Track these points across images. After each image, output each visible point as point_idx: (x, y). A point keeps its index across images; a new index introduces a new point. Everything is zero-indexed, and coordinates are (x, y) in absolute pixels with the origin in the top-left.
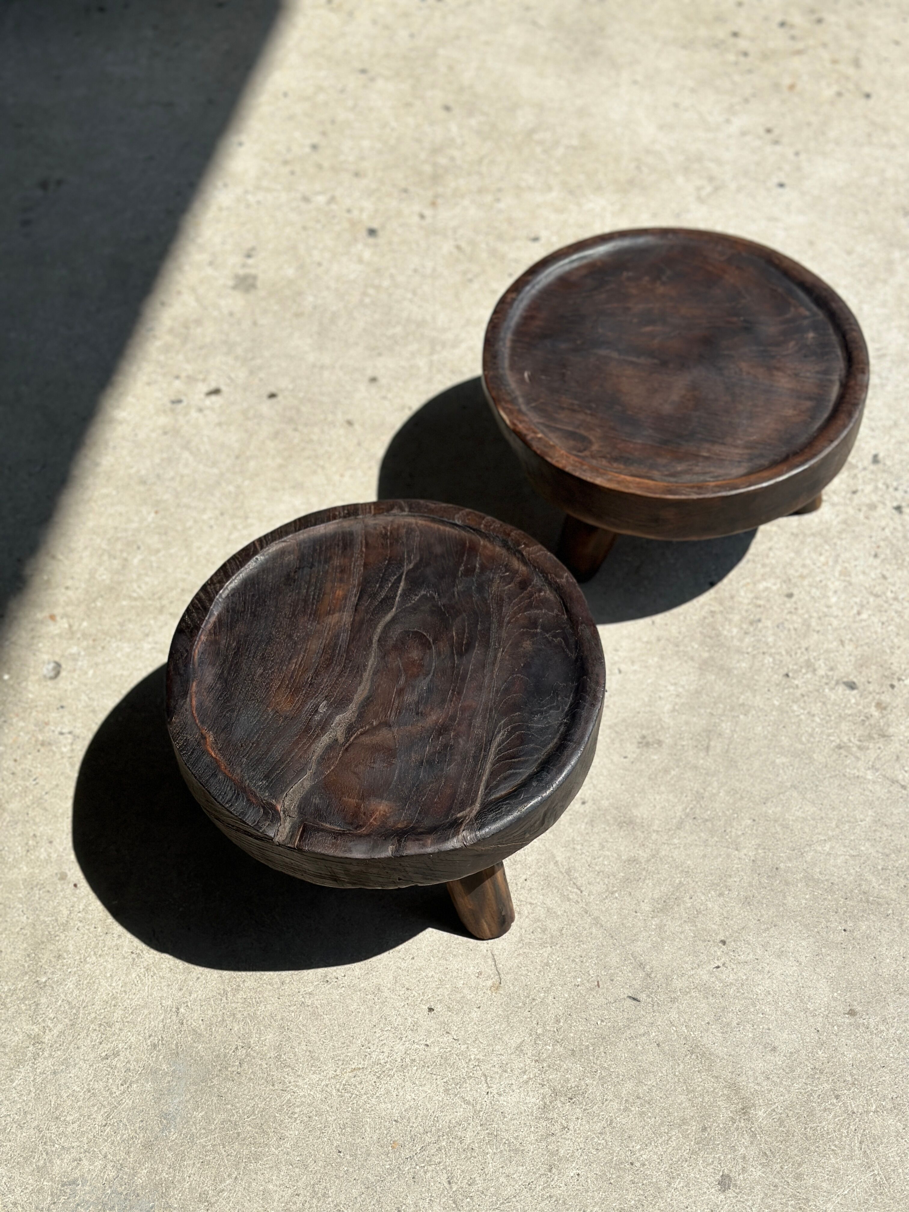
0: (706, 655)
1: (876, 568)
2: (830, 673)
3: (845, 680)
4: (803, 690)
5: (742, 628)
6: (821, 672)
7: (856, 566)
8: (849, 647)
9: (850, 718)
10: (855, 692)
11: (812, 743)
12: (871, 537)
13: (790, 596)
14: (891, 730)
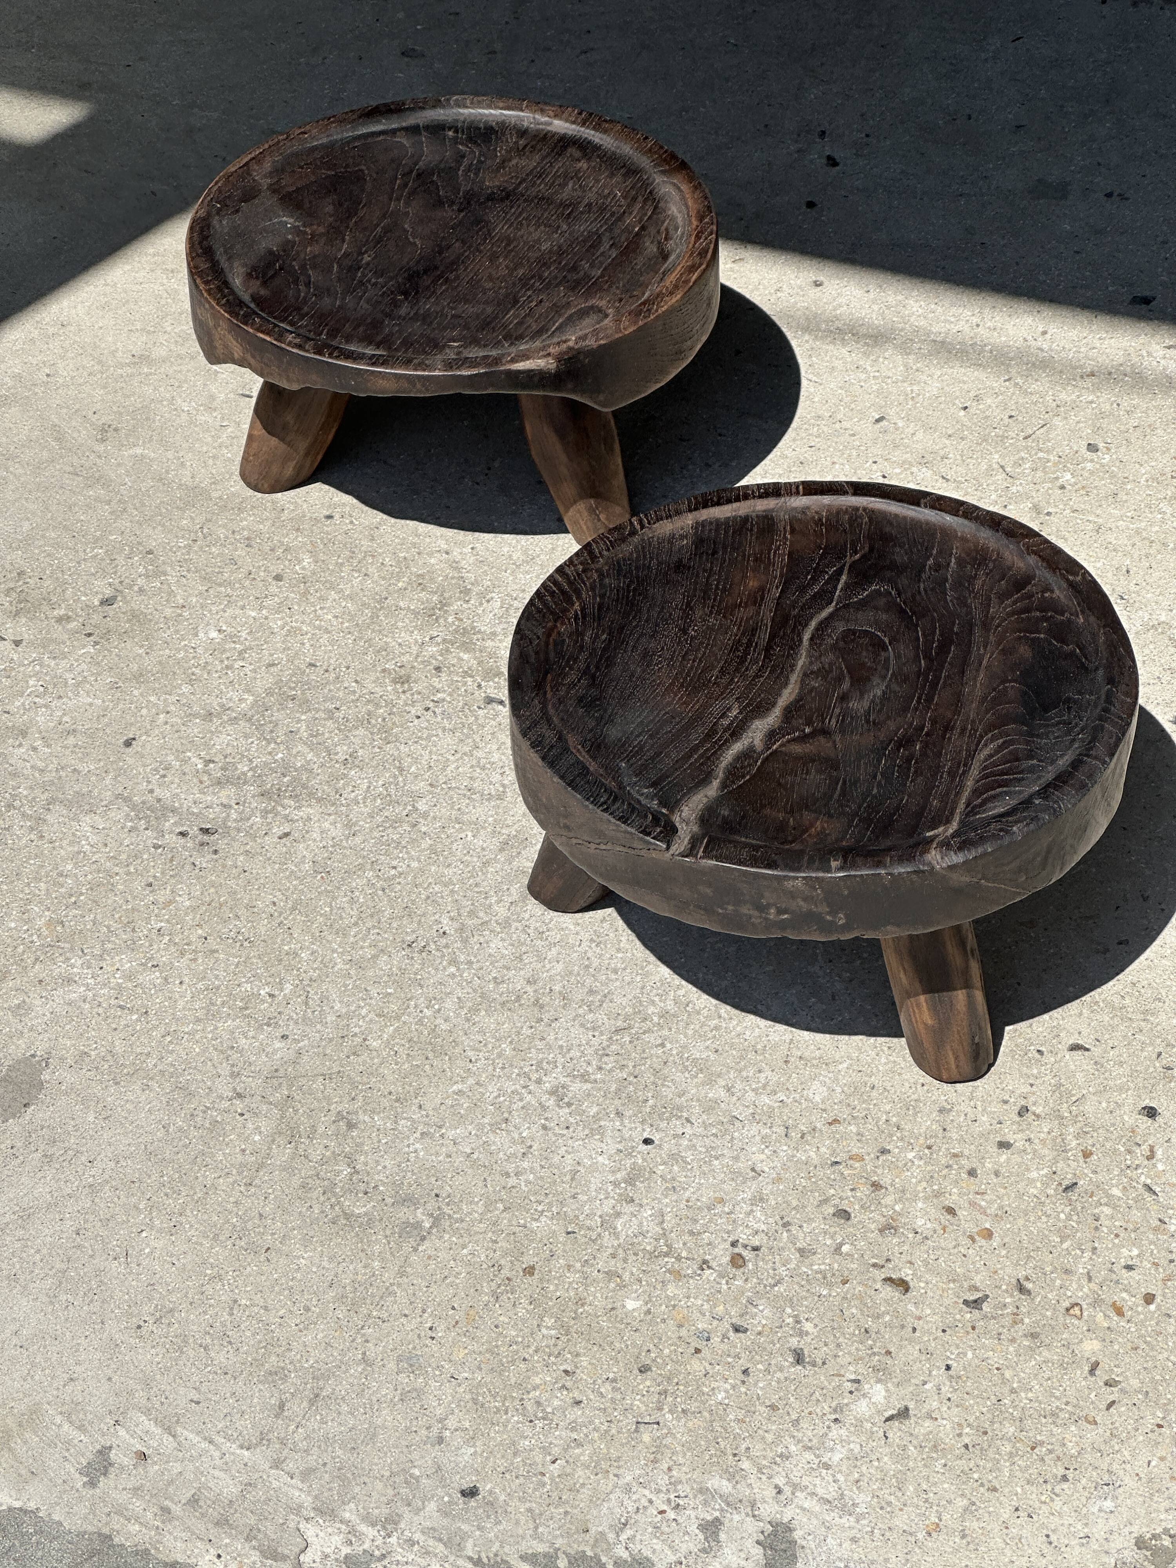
0: (215, 495)
1: (291, 661)
2: (136, 588)
3: (119, 598)
4: (121, 560)
5: (243, 529)
6: (141, 581)
7: (303, 644)
8: (168, 612)
9: (59, 590)
10: (97, 603)
11: (39, 554)
12: (348, 668)
13: (278, 578)
14: (24, 620)
